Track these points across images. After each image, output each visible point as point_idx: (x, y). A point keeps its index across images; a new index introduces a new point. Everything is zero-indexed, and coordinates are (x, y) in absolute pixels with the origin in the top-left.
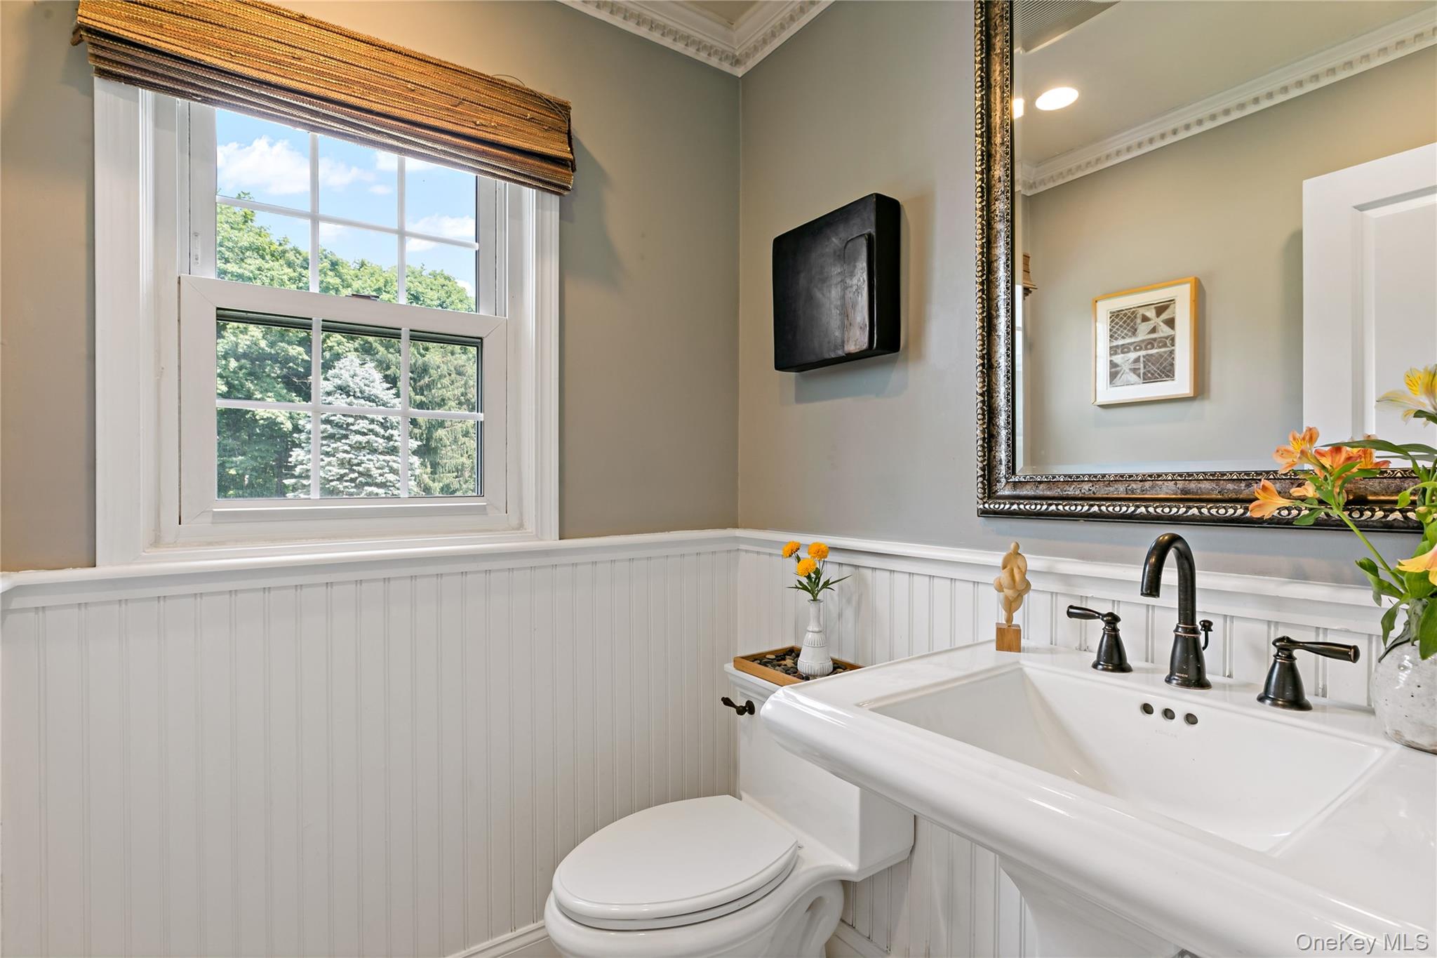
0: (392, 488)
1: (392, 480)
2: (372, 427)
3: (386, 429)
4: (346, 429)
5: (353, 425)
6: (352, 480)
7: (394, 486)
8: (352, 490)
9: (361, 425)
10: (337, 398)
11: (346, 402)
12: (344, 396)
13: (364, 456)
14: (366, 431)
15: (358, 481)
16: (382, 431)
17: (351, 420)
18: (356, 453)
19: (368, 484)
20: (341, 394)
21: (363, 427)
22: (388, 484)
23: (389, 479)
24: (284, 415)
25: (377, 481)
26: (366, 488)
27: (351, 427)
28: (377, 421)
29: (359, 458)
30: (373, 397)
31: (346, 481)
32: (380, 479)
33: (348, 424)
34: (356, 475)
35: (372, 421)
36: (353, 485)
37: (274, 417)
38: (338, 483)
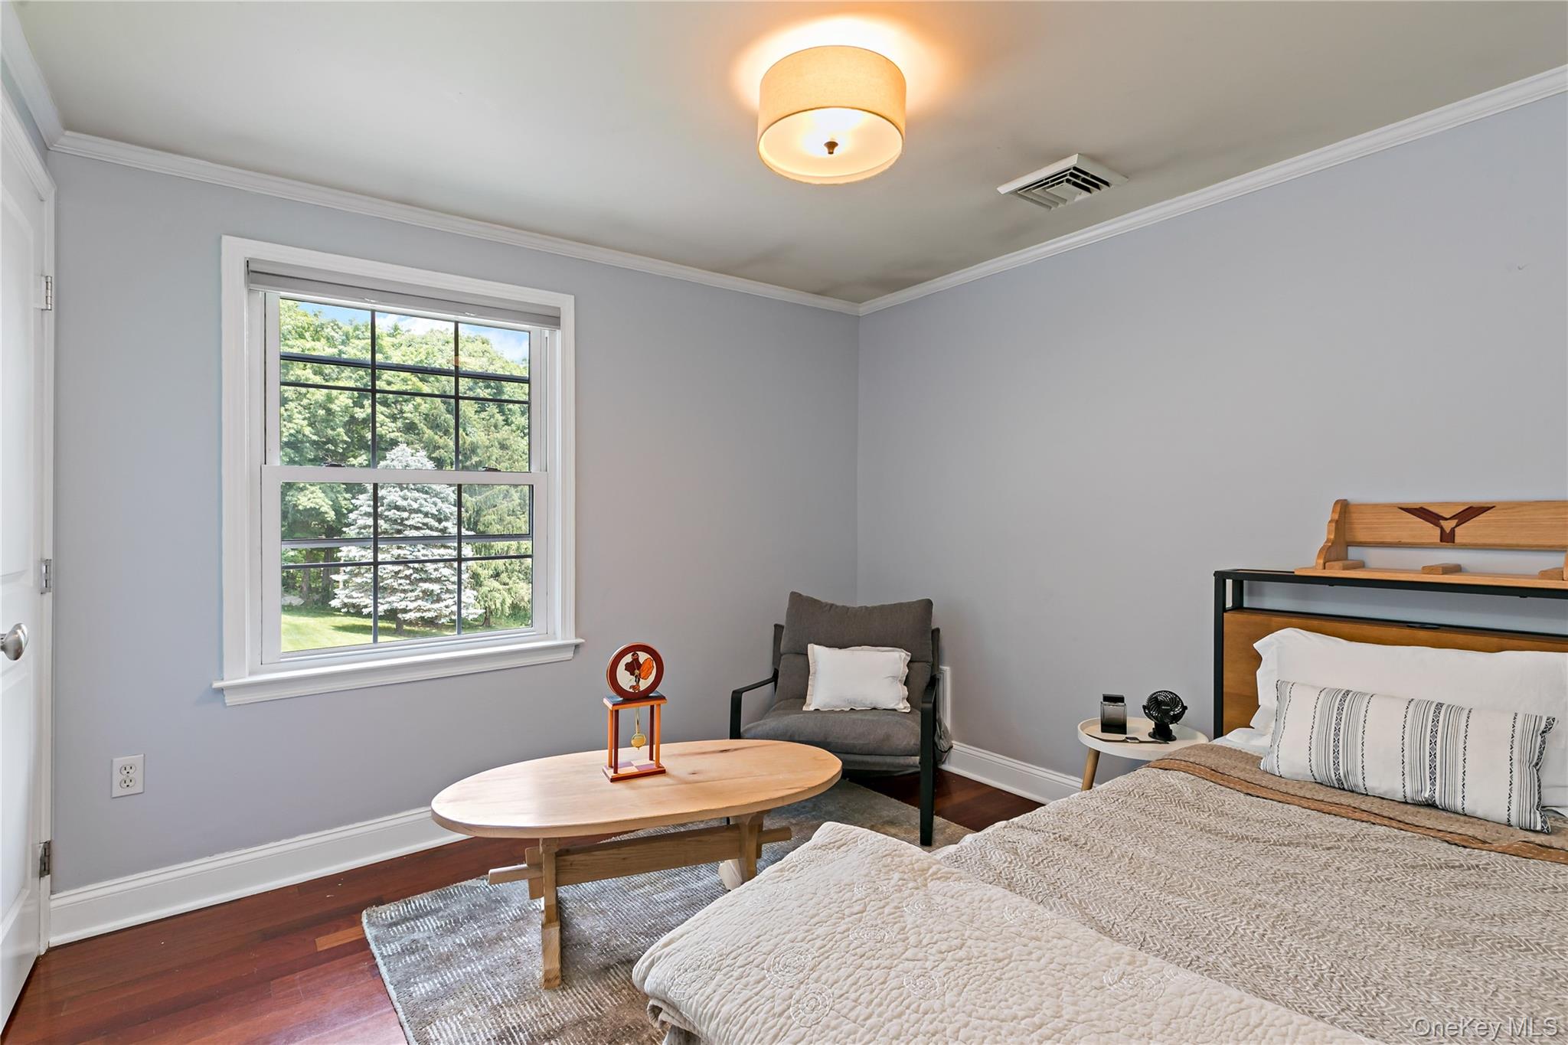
0: (446, 583)
1: (446, 574)
2: (426, 520)
3: (440, 521)
4: (401, 524)
5: (407, 519)
6: (407, 577)
7: (448, 580)
8: (406, 588)
9: (417, 520)
10: (390, 492)
11: (400, 496)
12: (398, 489)
13: (419, 551)
14: (420, 525)
15: (412, 578)
16: (436, 524)
17: (405, 515)
18: (411, 549)
19: (422, 580)
20: (394, 487)
21: (418, 522)
22: (443, 578)
23: (443, 573)
24: (327, 504)
25: (432, 576)
26: (421, 584)
27: (406, 522)
28: (432, 514)
29: (414, 554)
30: (426, 488)
31: (401, 578)
32: (435, 575)
33: (402, 519)
34: (411, 571)
35: (426, 515)
36: (408, 582)
37: (317, 507)
38: (392, 580)
